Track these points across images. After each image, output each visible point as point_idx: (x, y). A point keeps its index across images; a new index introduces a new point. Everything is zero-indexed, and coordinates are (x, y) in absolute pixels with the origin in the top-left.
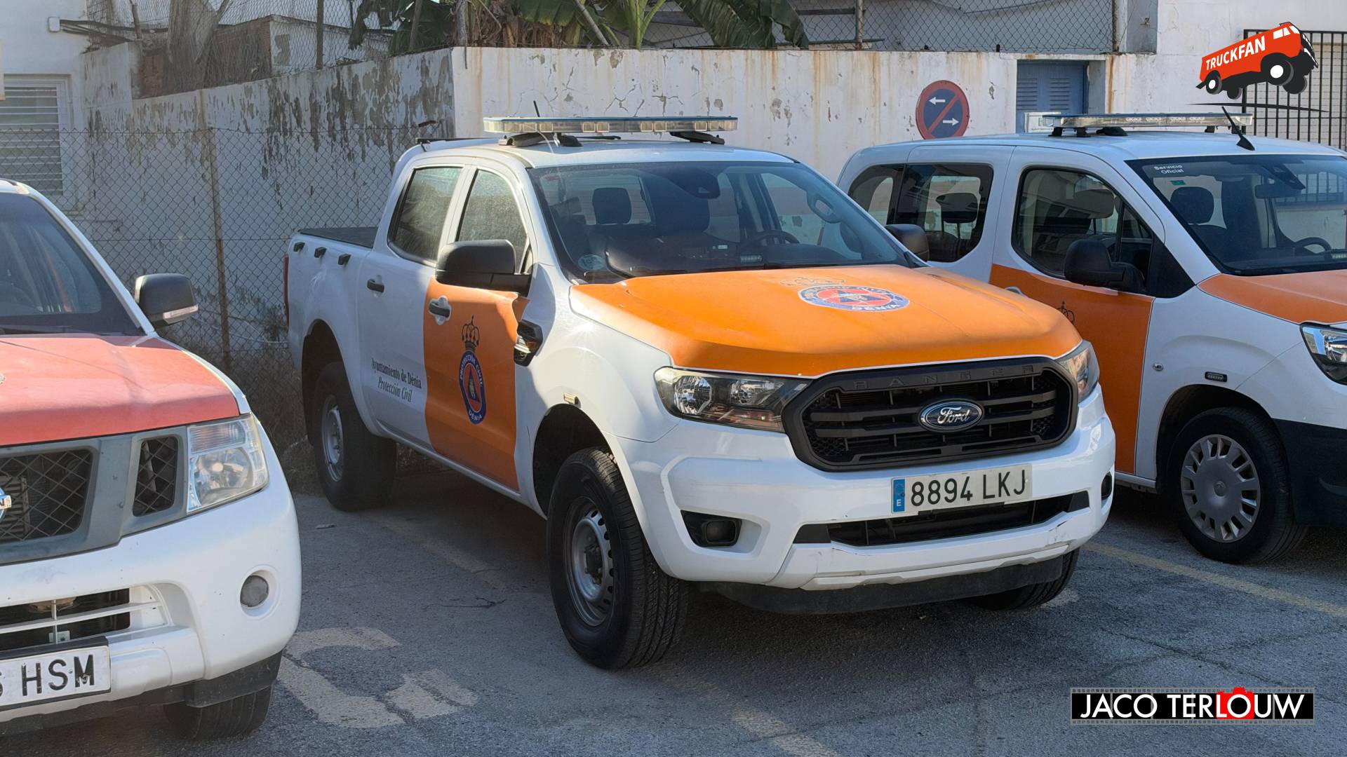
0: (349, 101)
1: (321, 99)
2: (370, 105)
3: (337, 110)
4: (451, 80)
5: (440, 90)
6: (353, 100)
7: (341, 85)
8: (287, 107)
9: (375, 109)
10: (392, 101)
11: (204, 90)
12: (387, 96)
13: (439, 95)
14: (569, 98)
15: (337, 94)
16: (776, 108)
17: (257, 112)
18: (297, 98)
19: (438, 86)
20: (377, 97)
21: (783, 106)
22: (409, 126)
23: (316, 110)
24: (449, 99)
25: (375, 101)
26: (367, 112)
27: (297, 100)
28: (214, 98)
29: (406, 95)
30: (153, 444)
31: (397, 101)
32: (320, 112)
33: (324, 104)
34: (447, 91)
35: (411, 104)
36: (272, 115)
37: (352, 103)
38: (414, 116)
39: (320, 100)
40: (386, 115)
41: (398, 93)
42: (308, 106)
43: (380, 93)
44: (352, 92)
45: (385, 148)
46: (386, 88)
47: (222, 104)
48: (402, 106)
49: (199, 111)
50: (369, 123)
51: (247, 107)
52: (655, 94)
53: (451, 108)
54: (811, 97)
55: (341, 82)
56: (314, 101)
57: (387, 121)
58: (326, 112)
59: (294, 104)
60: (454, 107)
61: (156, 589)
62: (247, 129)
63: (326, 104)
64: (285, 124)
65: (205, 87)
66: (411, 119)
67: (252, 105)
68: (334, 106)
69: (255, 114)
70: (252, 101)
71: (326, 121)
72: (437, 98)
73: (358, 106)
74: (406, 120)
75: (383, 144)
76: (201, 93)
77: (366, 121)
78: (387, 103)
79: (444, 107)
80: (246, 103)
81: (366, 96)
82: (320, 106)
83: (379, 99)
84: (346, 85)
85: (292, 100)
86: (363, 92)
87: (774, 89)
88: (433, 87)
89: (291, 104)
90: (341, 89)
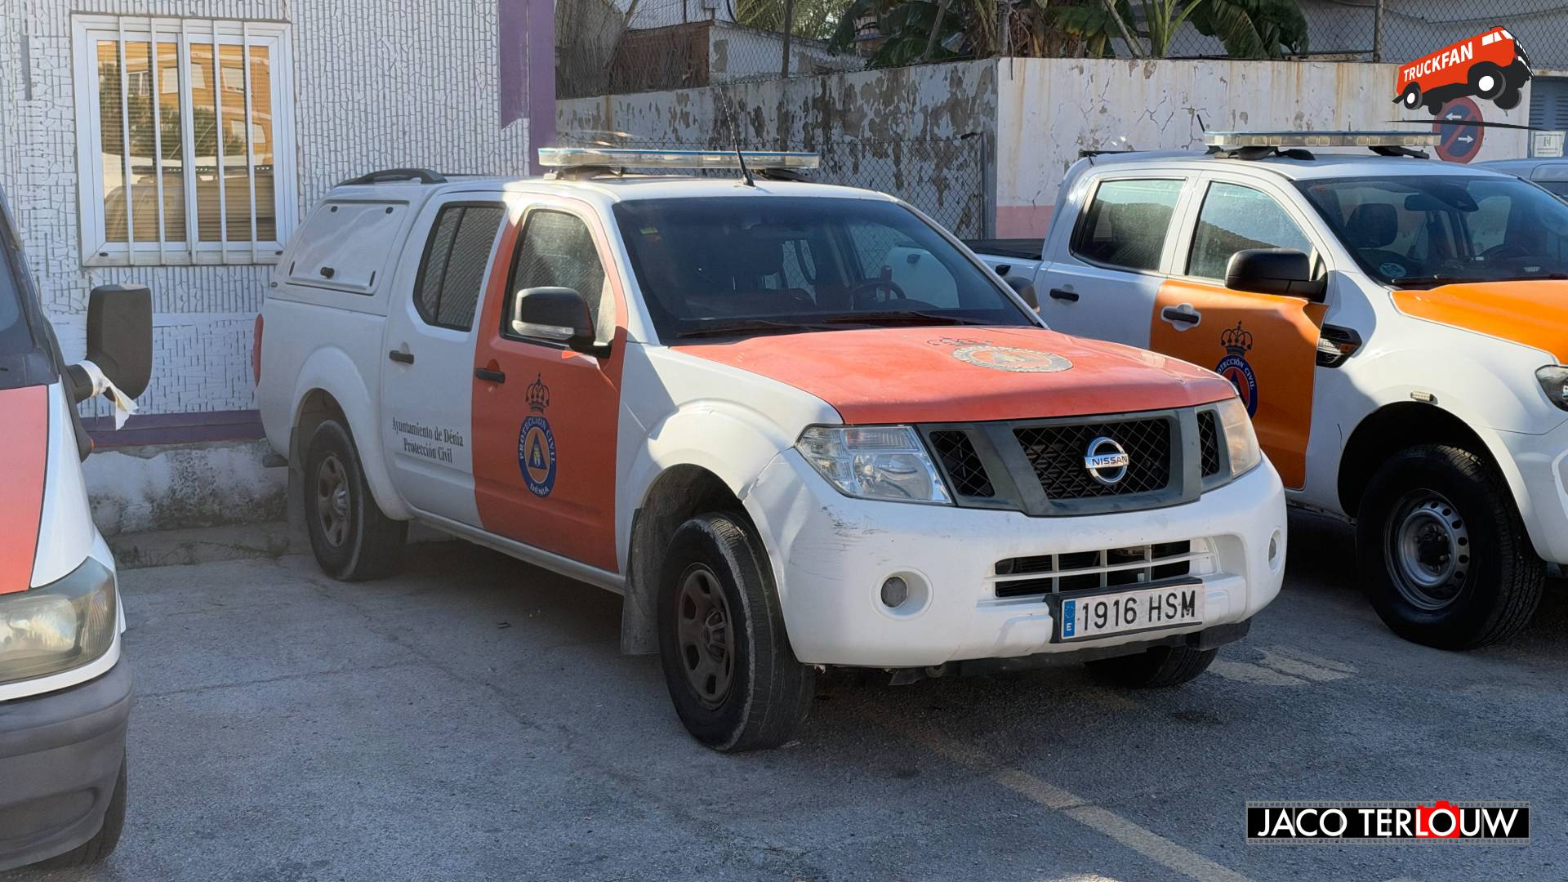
0: (839, 111)
1: (795, 108)
2: (871, 115)
3: (819, 120)
4: (995, 91)
5: (978, 101)
6: (845, 110)
7: (828, 94)
8: (742, 116)
9: (877, 120)
10: (904, 111)
11: (612, 97)
12: (897, 107)
13: (976, 107)
14: (1103, 110)
15: (822, 104)
16: (1298, 122)
17: (695, 120)
18: (759, 107)
19: (974, 99)
20: (882, 107)
21: (1305, 119)
22: (928, 138)
23: (786, 120)
24: (991, 111)
25: (877, 112)
26: (866, 123)
27: (758, 110)
28: (629, 105)
29: (926, 106)
30: (1200, 416)
31: (912, 112)
32: (793, 122)
33: (800, 113)
34: (988, 102)
35: (934, 115)
36: (719, 124)
37: (843, 114)
38: (936, 128)
39: (793, 110)
40: (894, 126)
41: (914, 104)
42: (774, 115)
43: (887, 104)
44: (844, 102)
45: (890, 161)
46: (896, 98)
47: (641, 111)
48: (920, 117)
49: (603, 118)
50: (868, 134)
51: (679, 115)
52: (1185, 106)
53: (992, 120)
54: (1333, 111)
55: (828, 91)
56: (784, 111)
57: (895, 132)
58: (803, 122)
59: (753, 114)
60: (997, 119)
61: (1212, 541)
62: (678, 139)
63: (803, 115)
64: (739, 134)
65: (611, 93)
66: (932, 131)
67: (687, 114)
68: (818, 116)
69: (691, 124)
70: (689, 108)
71: (801, 130)
72: (972, 109)
73: (852, 117)
74: (924, 131)
75: (887, 156)
76: (607, 100)
77: (863, 132)
78: (897, 114)
79: (982, 118)
80: (678, 111)
81: (865, 106)
82: (793, 116)
83: (884, 110)
84: (835, 95)
85: (751, 108)
86: (860, 102)
87: (1297, 101)
88: (968, 98)
89: (749, 113)
90: (827, 98)
